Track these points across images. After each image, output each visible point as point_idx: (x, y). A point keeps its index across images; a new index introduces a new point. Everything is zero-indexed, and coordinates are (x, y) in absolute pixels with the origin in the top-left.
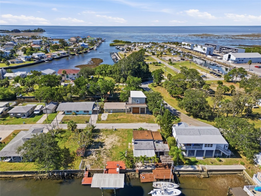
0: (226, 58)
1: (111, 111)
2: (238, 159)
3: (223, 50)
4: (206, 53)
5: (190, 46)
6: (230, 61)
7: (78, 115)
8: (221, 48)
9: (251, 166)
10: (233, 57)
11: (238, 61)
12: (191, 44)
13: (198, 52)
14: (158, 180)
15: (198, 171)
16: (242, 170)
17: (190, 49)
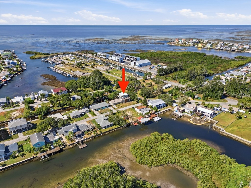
0: (133, 64)
1: (115, 104)
2: (168, 107)
3: (127, 58)
4: (119, 61)
5: (106, 56)
6: (136, 66)
7: (103, 109)
8: (126, 57)
9: (172, 107)
10: (137, 64)
11: (140, 66)
12: (106, 55)
13: (113, 60)
14: (154, 117)
15: (161, 112)
16: (171, 109)
17: (106, 58)
